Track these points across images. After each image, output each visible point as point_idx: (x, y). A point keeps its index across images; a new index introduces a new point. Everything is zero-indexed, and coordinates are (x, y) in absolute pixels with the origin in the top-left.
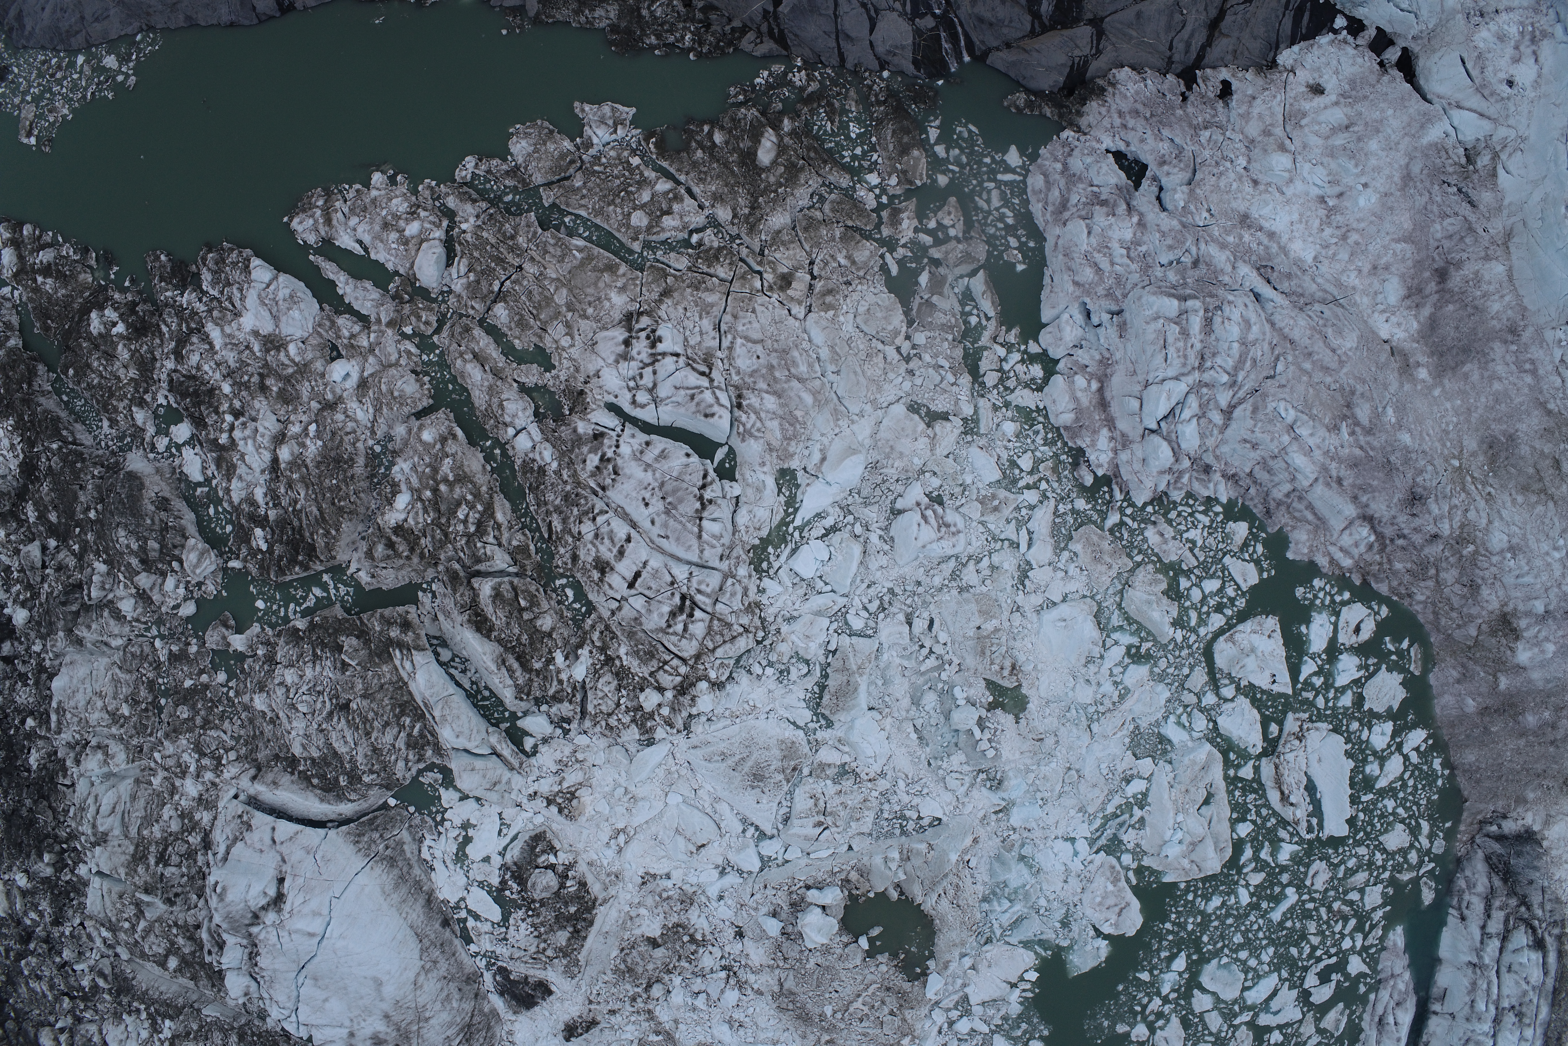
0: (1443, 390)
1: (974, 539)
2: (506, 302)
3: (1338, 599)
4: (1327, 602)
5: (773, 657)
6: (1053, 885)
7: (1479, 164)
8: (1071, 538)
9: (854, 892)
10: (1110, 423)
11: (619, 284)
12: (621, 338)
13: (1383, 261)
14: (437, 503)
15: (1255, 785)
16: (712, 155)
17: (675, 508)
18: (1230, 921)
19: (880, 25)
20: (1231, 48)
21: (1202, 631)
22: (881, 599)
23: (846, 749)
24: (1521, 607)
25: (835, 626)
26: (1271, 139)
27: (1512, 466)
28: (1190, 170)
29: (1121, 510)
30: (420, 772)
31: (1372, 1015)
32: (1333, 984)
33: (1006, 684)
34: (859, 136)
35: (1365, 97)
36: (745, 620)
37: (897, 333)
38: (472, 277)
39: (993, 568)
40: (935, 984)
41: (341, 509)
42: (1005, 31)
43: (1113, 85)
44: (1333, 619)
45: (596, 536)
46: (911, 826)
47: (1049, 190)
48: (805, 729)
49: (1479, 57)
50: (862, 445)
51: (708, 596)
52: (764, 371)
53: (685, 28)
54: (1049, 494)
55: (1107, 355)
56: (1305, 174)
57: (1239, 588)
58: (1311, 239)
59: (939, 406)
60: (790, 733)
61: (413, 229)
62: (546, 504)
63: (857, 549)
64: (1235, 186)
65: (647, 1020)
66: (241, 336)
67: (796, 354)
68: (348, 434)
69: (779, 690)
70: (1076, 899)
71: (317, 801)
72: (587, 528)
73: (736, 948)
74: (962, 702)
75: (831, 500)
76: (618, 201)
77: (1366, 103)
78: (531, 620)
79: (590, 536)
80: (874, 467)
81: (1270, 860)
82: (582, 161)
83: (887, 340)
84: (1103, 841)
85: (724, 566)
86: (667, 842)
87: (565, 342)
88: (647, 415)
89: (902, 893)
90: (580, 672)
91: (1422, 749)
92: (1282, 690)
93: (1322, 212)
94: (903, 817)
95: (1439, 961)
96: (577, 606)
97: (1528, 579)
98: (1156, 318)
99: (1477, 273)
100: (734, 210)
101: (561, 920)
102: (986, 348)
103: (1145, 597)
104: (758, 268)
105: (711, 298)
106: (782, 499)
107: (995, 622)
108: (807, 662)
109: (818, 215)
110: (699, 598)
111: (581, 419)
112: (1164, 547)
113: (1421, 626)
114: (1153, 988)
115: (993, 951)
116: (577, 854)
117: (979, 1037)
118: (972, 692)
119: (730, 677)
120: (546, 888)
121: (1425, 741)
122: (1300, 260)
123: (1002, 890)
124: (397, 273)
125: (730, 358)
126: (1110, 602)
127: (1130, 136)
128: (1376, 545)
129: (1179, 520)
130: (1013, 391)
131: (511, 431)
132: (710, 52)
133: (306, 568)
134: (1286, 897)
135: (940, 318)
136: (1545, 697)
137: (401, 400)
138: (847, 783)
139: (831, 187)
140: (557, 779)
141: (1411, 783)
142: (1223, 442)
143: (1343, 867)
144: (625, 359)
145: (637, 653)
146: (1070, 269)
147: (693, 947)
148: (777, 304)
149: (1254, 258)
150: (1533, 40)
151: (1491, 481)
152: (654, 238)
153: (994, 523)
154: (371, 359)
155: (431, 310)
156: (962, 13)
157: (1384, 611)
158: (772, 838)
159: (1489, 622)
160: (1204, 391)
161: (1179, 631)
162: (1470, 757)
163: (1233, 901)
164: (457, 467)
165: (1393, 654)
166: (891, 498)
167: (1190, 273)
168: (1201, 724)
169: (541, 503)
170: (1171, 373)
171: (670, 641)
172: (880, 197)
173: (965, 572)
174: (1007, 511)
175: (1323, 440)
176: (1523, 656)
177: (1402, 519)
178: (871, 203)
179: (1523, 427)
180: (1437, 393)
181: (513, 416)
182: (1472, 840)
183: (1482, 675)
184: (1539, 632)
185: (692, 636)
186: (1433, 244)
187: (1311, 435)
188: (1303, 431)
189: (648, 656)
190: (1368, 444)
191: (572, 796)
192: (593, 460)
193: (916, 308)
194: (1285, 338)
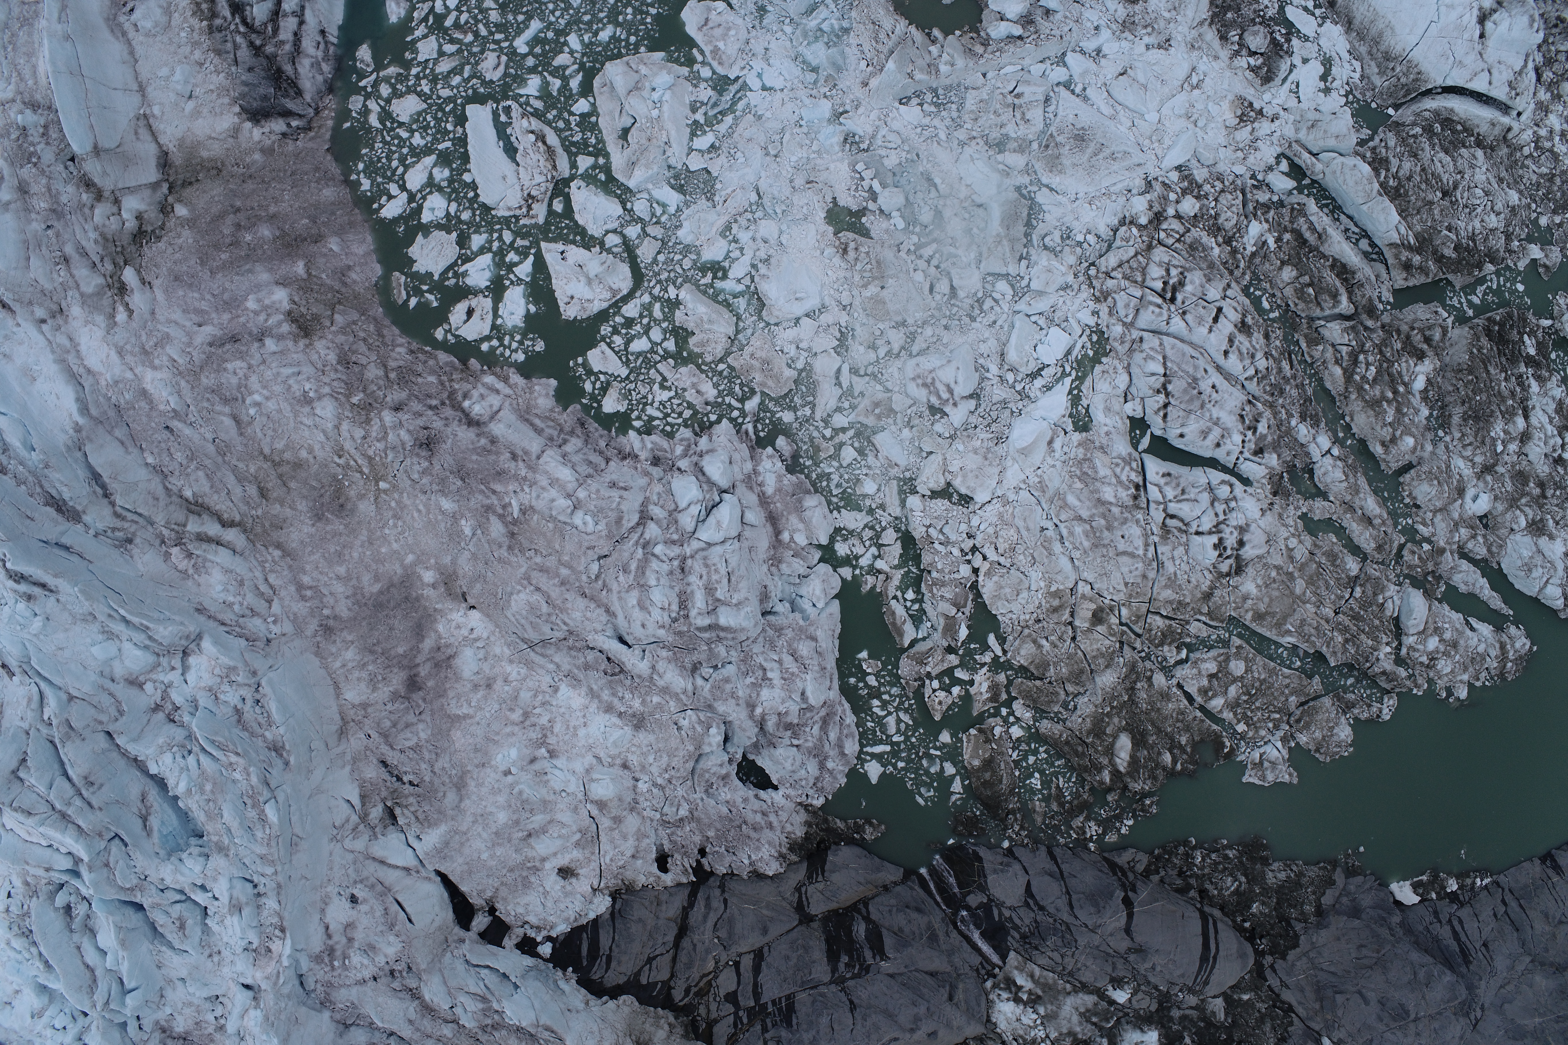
0: (401, 560)
1: (896, 374)
2: (1348, 577)
3: (495, 343)
4: (507, 338)
5: (1078, 250)
6: (779, 46)
7: (380, 807)
8: (795, 382)
9: (975, 35)
10: (764, 500)
11: (1250, 602)
12: (1247, 547)
13: (481, 693)
14: (1392, 381)
15: (574, 150)
16: (1172, 739)
17: (1189, 384)
18: (587, 18)
19: (1022, 890)
20: (664, 907)
21: (646, 298)
22: (982, 311)
23: (1001, 167)
24: (290, 344)
25: (1024, 283)
26: (614, 813)
27: (314, 488)
28: (698, 771)
29: (744, 414)
30: (1373, 138)
33: (851, 235)
34: (1031, 776)
35: (511, 870)
37: (988, 574)
38: (1380, 599)
39: (873, 347)
41: (1470, 372)
42: (893, 902)
43: (782, 856)
44: (499, 321)
45: (1253, 356)
46: (929, 97)
47: (839, 739)
48: (1041, 185)
49: (391, 927)
50: (1014, 459)
51: (1151, 303)
52: (1116, 524)
53: (1202, 868)
54: (822, 424)
55: (773, 569)
56: (573, 779)
57: (609, 345)
58: (562, 710)
59: (941, 505)
60: (1055, 181)
61: (1433, 643)
62: (1297, 386)
63: (1012, 356)
64: (651, 759)
67: (1086, 544)
68: (1470, 444)
69: (1069, 220)
70: (754, 33)
71: (1457, 110)
72: (1262, 363)
74: (895, 214)
75: (1039, 403)
76: (1257, 684)
77: (511, 863)
78: (1301, 275)
79: (1259, 355)
80: (1000, 439)
81: (549, 78)
82: (1288, 723)
83: (998, 567)
84: (733, 88)
85: (1135, 334)
86: (1152, 79)
87: (1293, 542)
88: (1216, 476)
89: (929, 35)
91: (384, 198)
92: (552, 246)
93: (551, 740)
94: (937, 105)
96: (1258, 293)
97: (287, 372)
98: (739, 603)
99: (375, 689)
100: (1151, 685)
101: (1235, 7)
102: (896, 567)
103: (715, 327)
104: (1124, 628)
105: (1168, 594)
106: (1085, 402)
107: (867, 293)
108: (1046, 248)
109: (1070, 688)
110: (1159, 301)
111: (1273, 469)
112: (695, 380)
113: (394, 323)
116: (1230, 67)
118: (884, 224)
119: (1115, 231)
120: (1253, 35)
121: (381, 207)
122: (574, 687)
123: (830, 40)
124: (1440, 601)
125: (1146, 536)
126: (749, 320)
127: (756, 805)
128: (460, 398)
129: (681, 408)
130: (866, 526)
131: (1336, 454)
132: (1176, 847)
133: (1490, 320)
134: (527, 44)
135: (948, 592)
136: (252, 255)
137: (1431, 476)
138: (995, 135)
139: (1058, 719)
140: (1256, 134)
141: (395, 163)
142: (645, 489)
143: (466, 75)
144: (1241, 527)
145: (1204, 250)
146: (819, 654)
148: (1105, 594)
149: (628, 682)
150: (331, 951)
151: (340, 470)
152: (1222, 650)
153: (876, 391)
154: (1456, 516)
155: (1410, 567)
156: (939, 915)
157: (439, 334)
158: (1058, 84)
159: (323, 328)
160: (675, 537)
161: (673, 296)
162: (329, 193)
163: (586, 38)
164: (1380, 414)
165: (427, 291)
166: (981, 410)
167: (703, 657)
168: (640, 207)
169: (1300, 386)
170: (718, 549)
171: (1178, 260)
172: (1009, 714)
173: (902, 342)
174: (864, 404)
175: (538, 497)
176: (281, 296)
177: (438, 424)
178: (1017, 706)
179: (307, 529)
180: (410, 558)
181: (1334, 466)
182: (317, 111)
183: (324, 276)
184: (266, 320)
185: (1160, 265)
186: (426, 717)
187: (553, 500)
188: (563, 503)
189: (1194, 247)
190: (488, 497)
191: (1242, 119)
192: (1262, 428)
193: (969, 602)
194: (592, 599)
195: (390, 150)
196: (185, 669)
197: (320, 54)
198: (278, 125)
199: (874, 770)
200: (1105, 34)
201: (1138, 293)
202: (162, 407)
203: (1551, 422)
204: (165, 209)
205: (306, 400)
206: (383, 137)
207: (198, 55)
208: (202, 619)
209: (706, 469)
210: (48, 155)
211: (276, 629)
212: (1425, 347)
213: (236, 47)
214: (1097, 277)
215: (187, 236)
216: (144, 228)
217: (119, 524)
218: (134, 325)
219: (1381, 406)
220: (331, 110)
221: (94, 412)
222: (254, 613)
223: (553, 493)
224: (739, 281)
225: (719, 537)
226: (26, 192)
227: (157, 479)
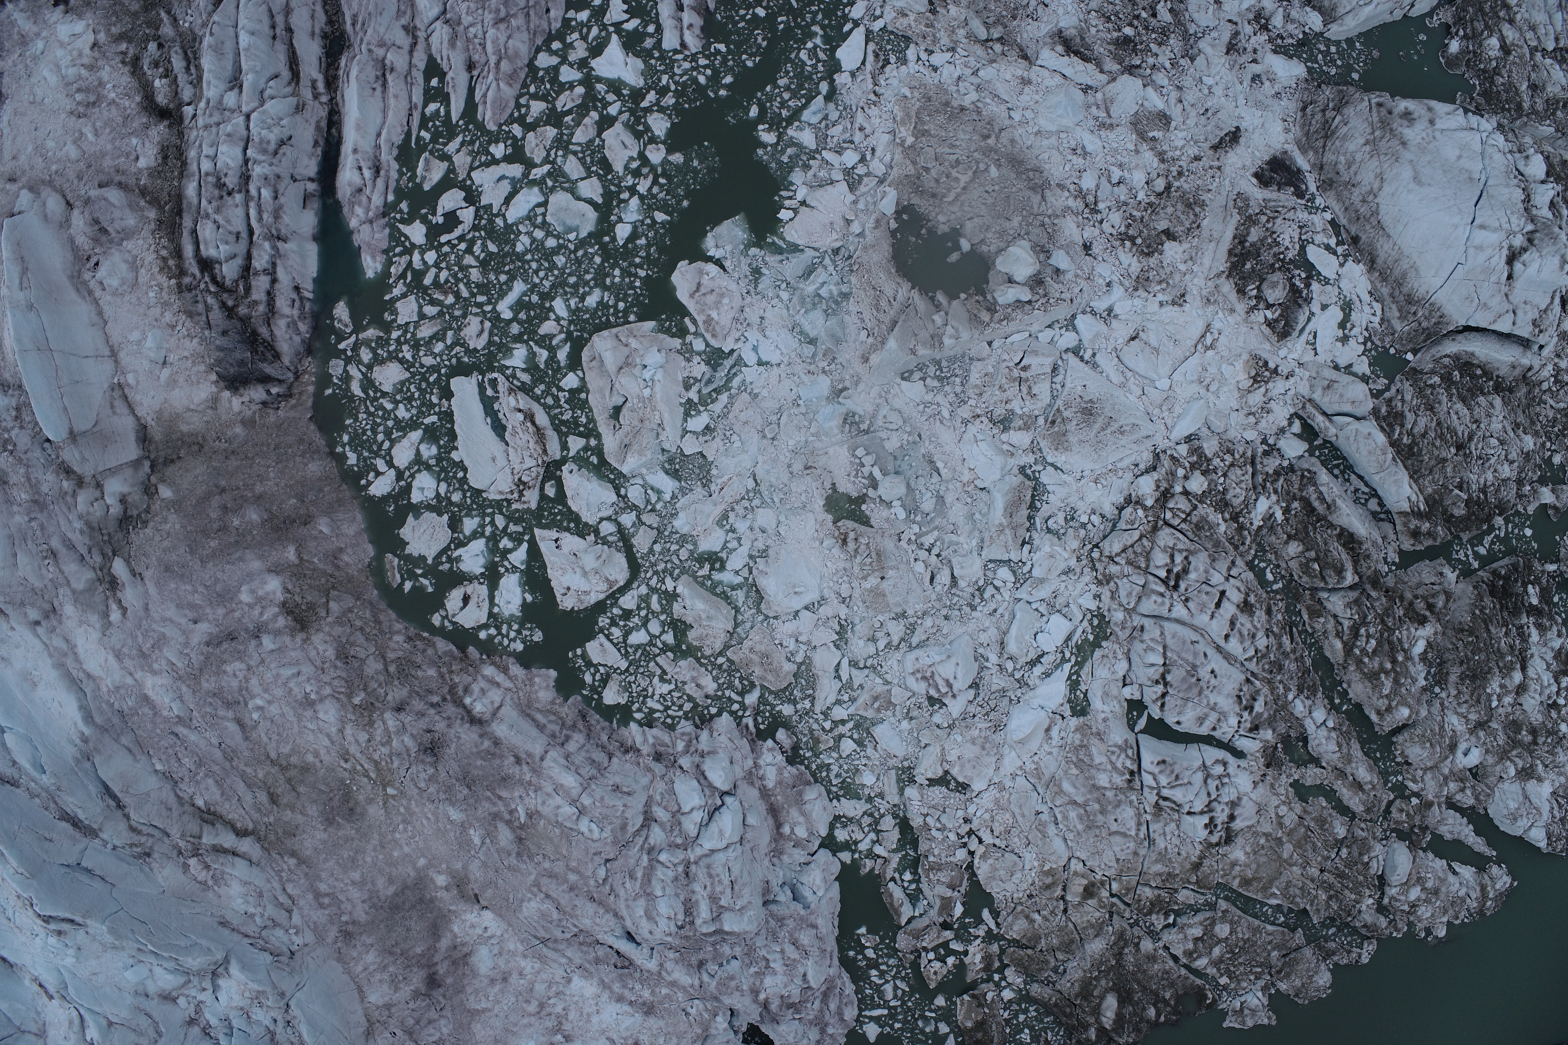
0: (414, 864)
1: (895, 667)
2: (1336, 840)
3: (492, 631)
4: (505, 627)
5: (1082, 532)
6: (775, 314)
8: (795, 675)
9: (980, 298)
10: (765, 793)
11: (1238, 868)
12: (1238, 821)
13: (497, 988)
14: (1392, 649)
15: (564, 429)
16: (1156, 994)
17: (1188, 672)
18: (572, 280)
21: (644, 590)
22: (982, 600)
23: (1005, 447)
24: (287, 639)
25: (1026, 569)
27: (323, 792)
29: (744, 707)
30: (1388, 389)
31: (388, 178)
32: (440, 211)
33: (850, 524)
34: (1021, 1031)
36: (1113, 569)
37: (984, 857)
38: (1366, 859)
39: (873, 640)
40: (888, 205)
41: (1471, 632)
44: (496, 610)
45: (1254, 636)
46: (931, 370)
47: (839, 1007)
48: (1045, 463)
50: (1011, 747)
51: (1154, 591)
52: (1110, 808)
54: (822, 717)
55: (775, 860)
57: (607, 637)
58: (576, 999)
59: (938, 793)
60: (1060, 459)
61: (1415, 892)
62: (1296, 659)
63: (1012, 647)
64: (661, 1040)
65: (1165, 152)
66: (1552, 776)
67: (1080, 827)
68: (1466, 702)
69: (1073, 501)
70: (749, 300)
71: (1476, 353)
72: (1262, 642)
73: (1090, 233)
74: (896, 503)
75: (1038, 691)
76: (1241, 944)
78: (1307, 550)
79: (1260, 634)
80: (998, 727)
81: (536, 349)
82: (1270, 974)
83: (993, 849)
84: (728, 363)
85: (1137, 621)
86: (1165, 340)
87: (1283, 810)
88: (1212, 754)
89: (932, 299)
90: (1263, 505)
92: (546, 533)
93: (567, 1026)
94: (940, 379)
95: (315, 239)
96: (1263, 565)
97: (287, 672)
98: (743, 908)
99: (397, 989)
100: (1138, 951)
101: (1254, 252)
102: (894, 851)
104: (1115, 900)
105: (1159, 868)
106: (1083, 687)
107: (867, 585)
108: (1049, 531)
109: (1060, 956)
110: (1161, 589)
111: (1267, 741)
112: (695, 674)
113: (390, 606)
114: (649, 203)
115: (830, 241)
116: (1246, 321)
117: (831, 145)
118: (885, 513)
119: (1121, 509)
120: (1274, 285)
121: (370, 483)
122: (586, 978)
123: (829, 308)
124: (1425, 850)
125: (1139, 815)
126: (748, 613)
128: (461, 693)
129: (681, 701)
130: (865, 813)
131: (1331, 724)
133: (1495, 573)
134: (511, 308)
135: (944, 876)
136: (242, 541)
137: (1423, 739)
138: (1000, 412)
139: (1048, 983)
140: (1269, 394)
141: (380, 437)
142: (647, 788)
143: (449, 342)
144: (1232, 802)
145: (1210, 528)
146: (820, 938)
147: (1131, 232)
148: (1097, 870)
149: (637, 975)
151: (347, 775)
152: (1208, 914)
153: (875, 684)
154: (1446, 771)
155: (1396, 822)
157: (436, 620)
158: (1067, 351)
159: (319, 619)
160: (679, 841)
161: (670, 589)
162: (315, 468)
163: (573, 303)
164: (1377, 686)
165: (421, 575)
166: (979, 699)
167: (708, 956)
168: (634, 494)
169: (1300, 659)
170: (721, 857)
171: (1183, 543)
172: (1001, 979)
173: (902, 634)
174: (864, 697)
175: (544, 803)
176: (273, 586)
177: (441, 726)
178: (1009, 973)
179: (320, 835)
180: (422, 862)
181: (1328, 738)
182: (297, 376)
183: (316, 560)
184: (261, 614)
185: (1164, 551)
186: (447, 1012)
187: (558, 807)
188: (568, 810)
189: (1201, 526)
190: (494, 804)
191: (1256, 379)
192: (1259, 707)
193: (965, 882)
194: (600, 903)
195: (374, 422)
196: (216, 988)
197: (296, 312)
198: (257, 393)
199: (872, 1031)
200: (1118, 292)
201: (1142, 583)
202: (165, 713)
203: (1548, 668)
204: (149, 490)
205: (308, 703)
206: (367, 408)
207: (168, 317)
208: (226, 932)
209: (707, 774)
210: (22, 439)
211: (298, 940)
212: (1428, 614)
213: (208, 308)
214: (1100, 560)
215: (173, 522)
216: (129, 513)
217: (136, 839)
218: (129, 624)
219: (1378, 679)
220: (310, 374)
221: (98, 720)
222: (276, 924)
223: (558, 800)
224: (737, 573)
225: (722, 845)
226: (5, 483)
227: (168, 787)
